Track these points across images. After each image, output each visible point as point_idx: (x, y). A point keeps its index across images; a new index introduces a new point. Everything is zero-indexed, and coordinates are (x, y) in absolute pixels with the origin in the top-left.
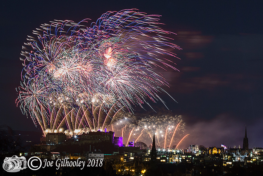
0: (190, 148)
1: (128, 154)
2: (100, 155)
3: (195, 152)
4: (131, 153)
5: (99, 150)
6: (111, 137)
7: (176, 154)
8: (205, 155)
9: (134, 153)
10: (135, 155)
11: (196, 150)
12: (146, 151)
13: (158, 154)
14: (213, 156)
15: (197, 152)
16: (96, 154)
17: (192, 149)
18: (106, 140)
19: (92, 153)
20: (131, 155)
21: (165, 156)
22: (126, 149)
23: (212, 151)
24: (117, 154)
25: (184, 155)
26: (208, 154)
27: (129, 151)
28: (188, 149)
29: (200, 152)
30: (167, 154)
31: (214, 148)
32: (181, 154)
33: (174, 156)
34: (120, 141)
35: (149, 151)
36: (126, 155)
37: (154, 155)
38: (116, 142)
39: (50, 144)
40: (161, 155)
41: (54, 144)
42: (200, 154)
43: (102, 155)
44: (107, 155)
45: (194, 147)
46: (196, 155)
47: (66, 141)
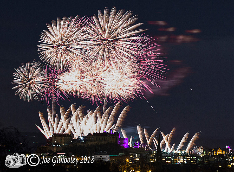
0: (195, 150)
1: (134, 155)
2: (106, 157)
3: (200, 153)
4: (137, 155)
5: (105, 151)
6: (116, 138)
7: (182, 155)
8: (210, 156)
9: (140, 155)
10: (140, 156)
11: (200, 152)
12: (151, 152)
13: (163, 155)
14: (218, 157)
15: (202, 153)
16: (101, 155)
17: (197, 150)
18: (112, 142)
19: (98, 155)
20: (137, 156)
21: (170, 157)
22: (131, 150)
23: (217, 152)
24: (123, 155)
25: (189, 156)
26: (213, 156)
27: (135, 152)
28: (193, 151)
29: (205, 153)
30: (172, 156)
31: (218, 149)
32: (186, 155)
33: (179, 157)
34: (126, 142)
35: (155, 152)
36: (131, 156)
37: (159, 157)
38: (121, 143)
39: (56, 145)
40: (166, 156)
41: (60, 146)
42: (205, 155)
43: (108, 156)
44: (113, 156)
45: (199, 148)
46: (201, 156)
47: (72, 142)
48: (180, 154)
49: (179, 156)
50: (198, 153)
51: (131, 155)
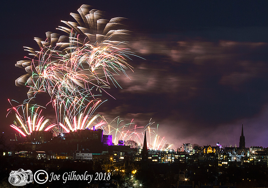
0: (184, 148)
1: (118, 153)
2: (89, 155)
3: (189, 152)
4: (121, 153)
5: (87, 149)
6: (100, 136)
7: (169, 153)
8: (199, 154)
10: (125, 154)
11: (189, 150)
12: (136, 150)
13: (150, 153)
14: (208, 155)
15: (191, 151)
16: (83, 154)
17: (186, 148)
18: (94, 139)
19: (79, 153)
20: (121, 155)
21: (157, 156)
22: (115, 148)
23: (206, 150)
24: (106, 153)
25: (177, 155)
26: (203, 154)
27: (119, 150)
28: (181, 149)
29: (194, 151)
30: (159, 154)
31: (208, 147)
32: (173, 154)
34: (110, 140)
35: (140, 150)
36: (115, 155)
37: (145, 155)
38: (105, 140)
39: (36, 143)
40: (153, 155)
41: (40, 143)
42: (194, 153)
43: (91, 155)
44: (95, 154)
45: (188, 146)
46: (190, 154)
47: (52, 139)
48: (167, 153)
49: (167, 154)
50: (187, 151)
51: (116, 153)
